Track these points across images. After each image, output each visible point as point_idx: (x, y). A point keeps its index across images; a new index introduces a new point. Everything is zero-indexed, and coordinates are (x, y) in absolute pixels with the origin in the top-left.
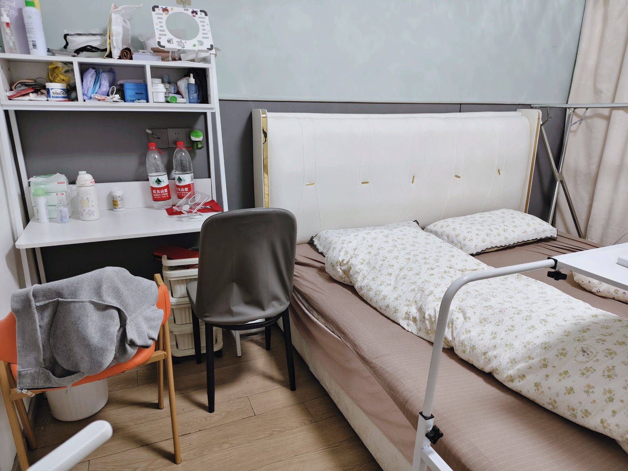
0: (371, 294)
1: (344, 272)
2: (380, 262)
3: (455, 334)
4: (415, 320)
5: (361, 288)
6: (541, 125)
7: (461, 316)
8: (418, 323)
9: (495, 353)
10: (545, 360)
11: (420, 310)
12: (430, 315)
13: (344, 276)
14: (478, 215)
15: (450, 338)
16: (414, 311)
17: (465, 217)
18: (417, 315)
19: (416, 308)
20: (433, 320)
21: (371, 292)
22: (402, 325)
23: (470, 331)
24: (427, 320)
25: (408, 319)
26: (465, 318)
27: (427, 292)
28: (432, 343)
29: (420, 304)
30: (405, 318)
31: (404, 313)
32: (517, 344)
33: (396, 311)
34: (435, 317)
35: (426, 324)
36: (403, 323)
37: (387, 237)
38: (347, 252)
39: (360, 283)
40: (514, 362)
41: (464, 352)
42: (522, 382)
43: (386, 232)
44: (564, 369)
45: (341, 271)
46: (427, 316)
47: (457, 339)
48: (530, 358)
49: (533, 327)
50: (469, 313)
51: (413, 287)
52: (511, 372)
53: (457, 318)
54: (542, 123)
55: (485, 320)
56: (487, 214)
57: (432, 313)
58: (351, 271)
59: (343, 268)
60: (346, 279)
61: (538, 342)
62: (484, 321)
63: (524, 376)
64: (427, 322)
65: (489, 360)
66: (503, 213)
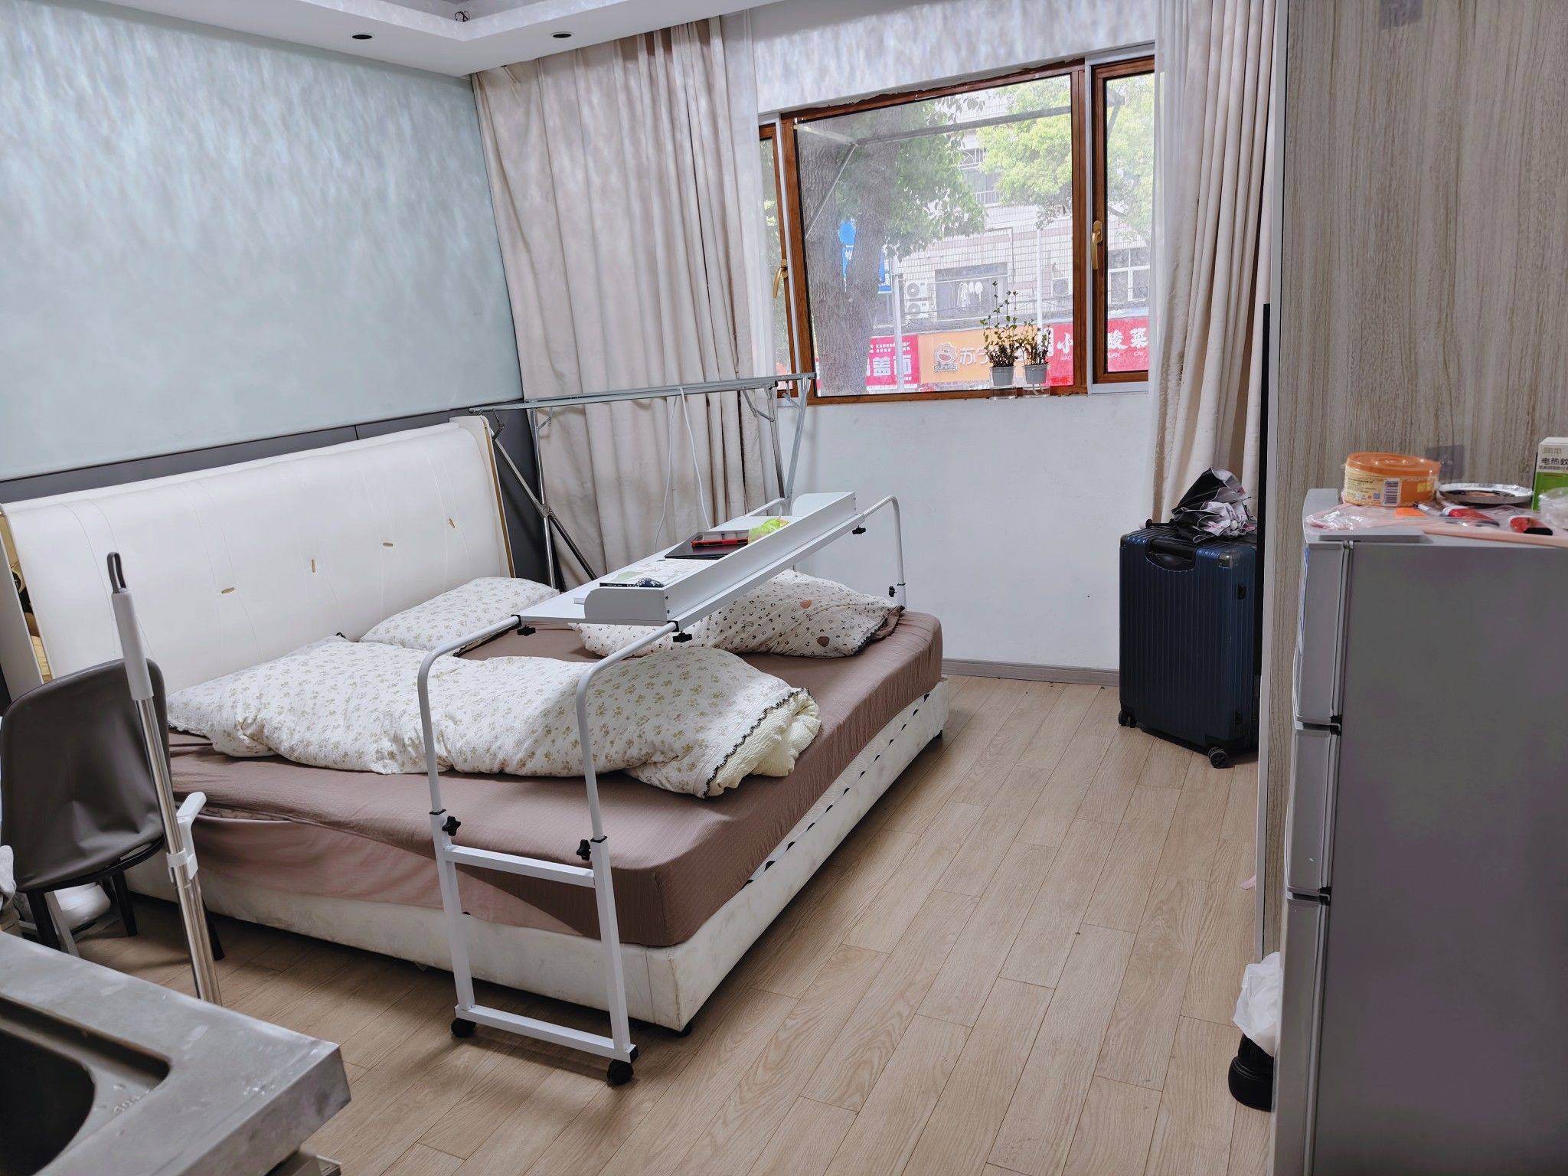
0: (313, 749)
1: (252, 737)
2: (310, 703)
3: (449, 747)
4: (392, 755)
5: (292, 749)
6: (494, 438)
7: (450, 723)
8: (398, 757)
9: (498, 744)
10: (547, 726)
11: (396, 739)
12: (411, 739)
13: (253, 744)
14: (440, 598)
15: (444, 754)
16: (387, 745)
17: (421, 606)
18: (394, 748)
19: (389, 740)
20: (417, 742)
21: (311, 747)
22: (376, 770)
23: (465, 735)
24: (409, 746)
25: (382, 759)
26: (455, 723)
27: (397, 714)
28: (425, 774)
29: (393, 732)
30: (377, 759)
31: (373, 753)
32: (517, 724)
33: (360, 755)
34: (418, 737)
35: (409, 752)
36: (377, 767)
37: (305, 664)
38: (247, 706)
39: (286, 742)
40: (519, 743)
41: (465, 760)
42: (534, 761)
43: (301, 658)
44: (566, 726)
45: (245, 738)
46: (407, 742)
47: (453, 751)
48: (534, 732)
49: (530, 701)
50: (459, 715)
51: (374, 716)
52: (520, 755)
53: (447, 727)
54: (493, 434)
55: (479, 715)
56: (453, 593)
57: (413, 735)
58: (265, 731)
59: (248, 732)
60: (260, 747)
61: (537, 712)
62: (477, 717)
63: (533, 753)
64: (410, 749)
65: (495, 755)
66: (477, 585)
